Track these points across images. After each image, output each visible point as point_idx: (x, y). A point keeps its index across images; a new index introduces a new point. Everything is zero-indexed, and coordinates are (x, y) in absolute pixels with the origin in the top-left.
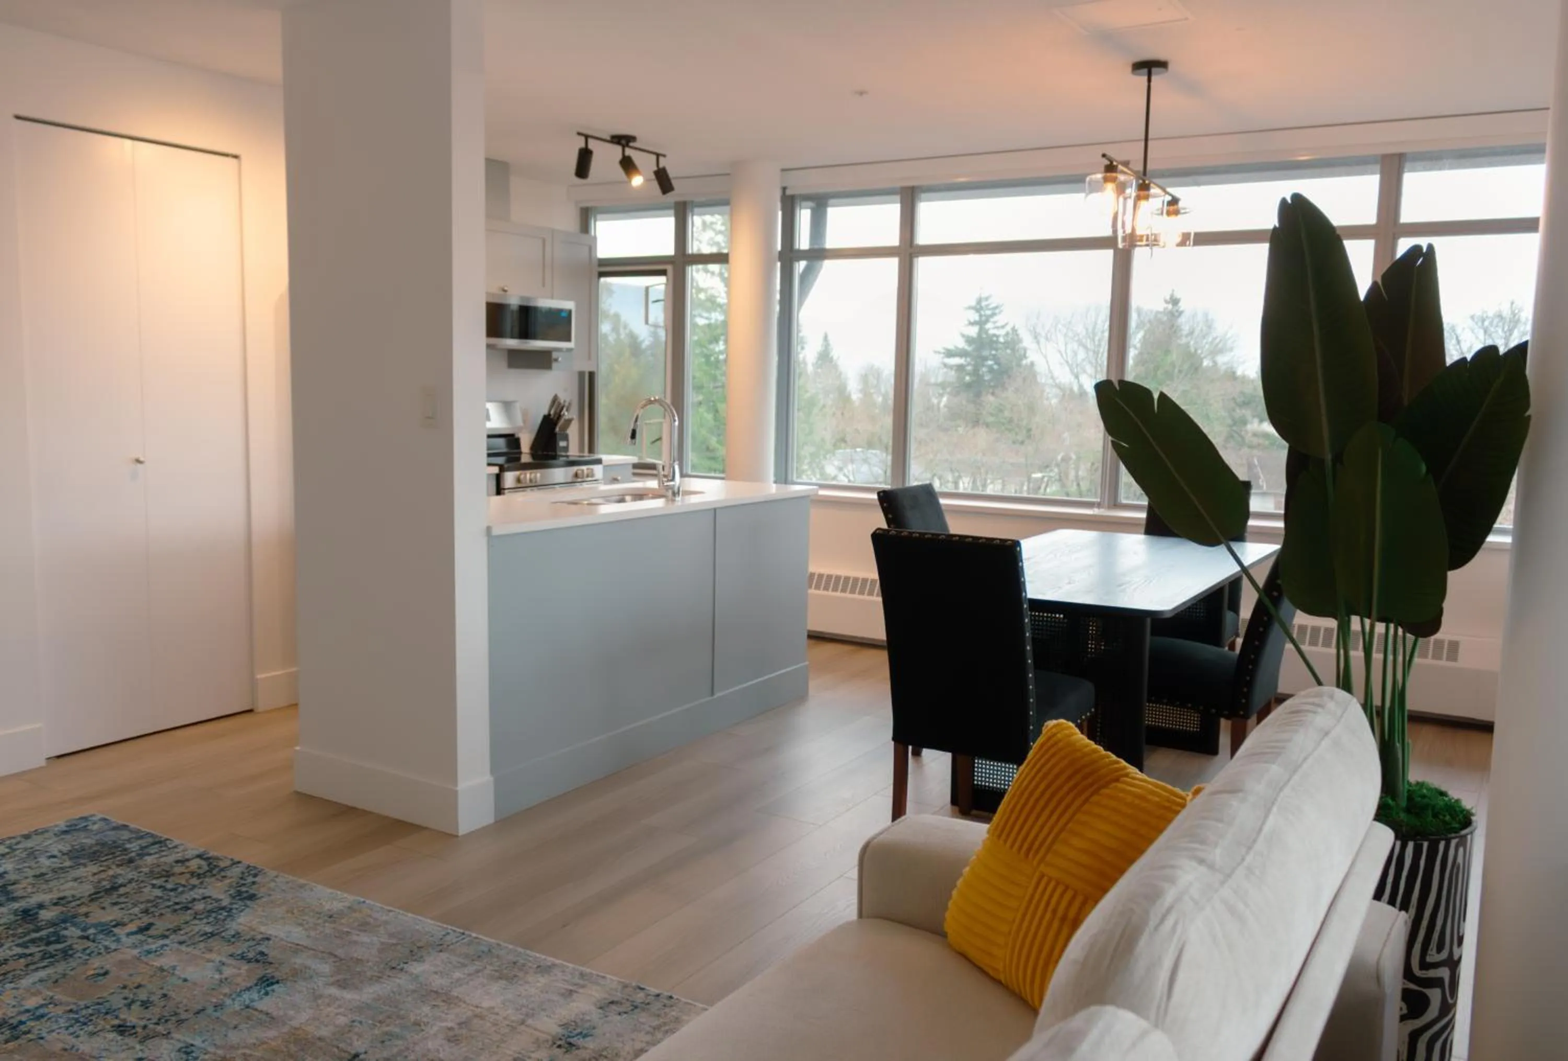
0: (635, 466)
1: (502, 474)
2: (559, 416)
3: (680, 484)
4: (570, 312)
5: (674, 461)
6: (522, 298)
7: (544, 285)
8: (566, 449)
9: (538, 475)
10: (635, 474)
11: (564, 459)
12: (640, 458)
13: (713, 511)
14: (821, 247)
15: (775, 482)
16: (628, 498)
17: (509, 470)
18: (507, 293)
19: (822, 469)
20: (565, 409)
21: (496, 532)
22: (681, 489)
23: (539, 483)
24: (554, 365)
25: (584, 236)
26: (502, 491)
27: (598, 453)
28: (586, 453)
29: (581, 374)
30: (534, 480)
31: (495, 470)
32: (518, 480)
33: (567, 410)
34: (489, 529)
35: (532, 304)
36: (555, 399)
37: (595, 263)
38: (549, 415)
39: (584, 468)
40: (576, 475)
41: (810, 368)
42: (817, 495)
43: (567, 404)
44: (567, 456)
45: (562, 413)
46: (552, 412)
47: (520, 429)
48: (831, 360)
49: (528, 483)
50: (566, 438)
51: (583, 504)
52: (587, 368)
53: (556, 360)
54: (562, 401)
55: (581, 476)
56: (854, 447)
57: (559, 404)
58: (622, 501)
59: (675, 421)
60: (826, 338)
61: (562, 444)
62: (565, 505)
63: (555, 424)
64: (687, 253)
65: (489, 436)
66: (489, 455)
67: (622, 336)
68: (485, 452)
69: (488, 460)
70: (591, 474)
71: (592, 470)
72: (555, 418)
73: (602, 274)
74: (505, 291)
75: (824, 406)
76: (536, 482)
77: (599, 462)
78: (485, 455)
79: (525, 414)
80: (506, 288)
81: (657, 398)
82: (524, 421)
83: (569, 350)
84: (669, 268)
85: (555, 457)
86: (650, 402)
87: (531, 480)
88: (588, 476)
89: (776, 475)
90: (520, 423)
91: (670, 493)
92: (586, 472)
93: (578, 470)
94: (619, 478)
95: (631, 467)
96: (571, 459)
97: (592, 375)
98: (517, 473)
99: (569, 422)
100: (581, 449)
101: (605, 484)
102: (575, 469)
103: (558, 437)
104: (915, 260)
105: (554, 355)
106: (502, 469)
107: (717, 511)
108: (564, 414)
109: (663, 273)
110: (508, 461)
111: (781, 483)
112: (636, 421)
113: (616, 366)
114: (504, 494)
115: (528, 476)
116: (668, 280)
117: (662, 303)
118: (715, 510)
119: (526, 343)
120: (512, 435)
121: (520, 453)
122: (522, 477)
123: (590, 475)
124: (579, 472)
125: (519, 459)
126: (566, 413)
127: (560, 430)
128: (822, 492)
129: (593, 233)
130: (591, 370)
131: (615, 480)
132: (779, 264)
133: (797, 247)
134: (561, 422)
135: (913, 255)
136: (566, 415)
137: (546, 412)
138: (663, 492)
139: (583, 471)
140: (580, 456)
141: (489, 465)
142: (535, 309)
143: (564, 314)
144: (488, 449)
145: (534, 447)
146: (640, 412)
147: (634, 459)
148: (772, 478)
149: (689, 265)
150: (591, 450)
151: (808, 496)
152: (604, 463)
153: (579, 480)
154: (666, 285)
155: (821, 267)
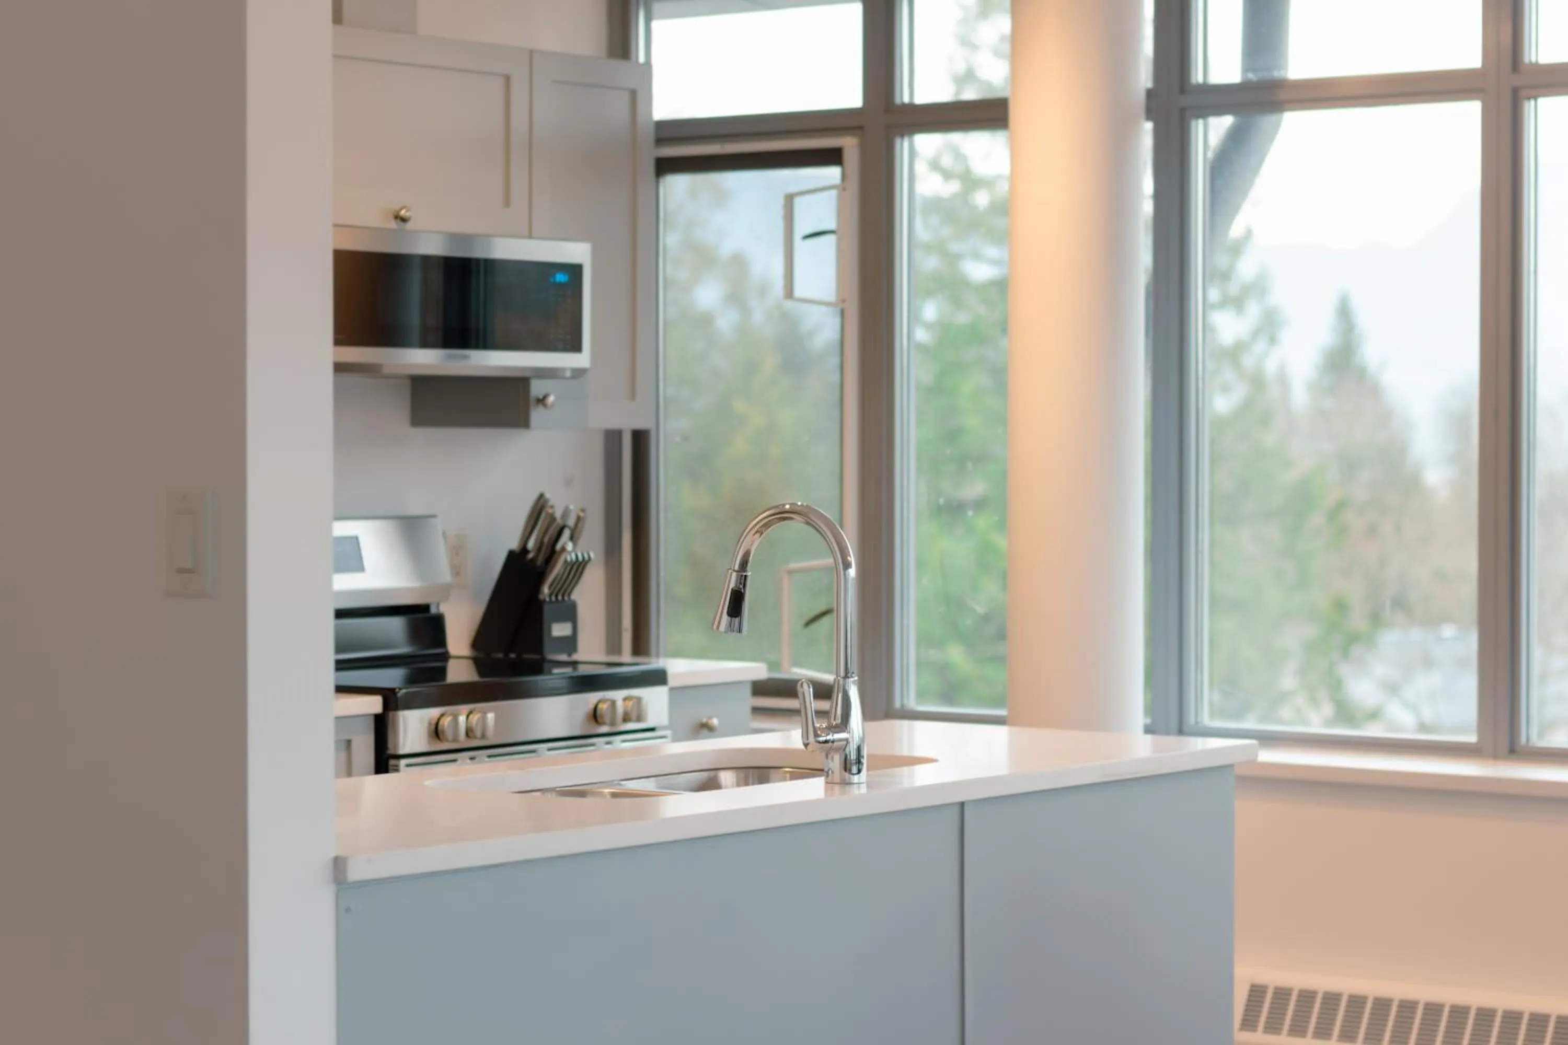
0: (760, 688)
1: (391, 714)
2: (551, 553)
3: (862, 740)
4: (575, 271)
5: (846, 677)
6: (456, 238)
7: (507, 203)
8: (570, 643)
9: (491, 716)
10: (757, 711)
11: (568, 670)
12: (773, 665)
13: (956, 812)
14: (1276, 74)
15: (1148, 730)
16: (726, 777)
17: (411, 704)
18: (409, 226)
19: (1336, 687)
20: (566, 534)
21: (356, 872)
22: (865, 752)
23: (491, 740)
24: (536, 415)
25: (618, 65)
26: (392, 762)
27: (658, 656)
28: (626, 656)
29: (612, 437)
30: (478, 733)
31: (374, 704)
32: (436, 732)
33: (572, 538)
34: (339, 864)
35: (477, 253)
36: (540, 508)
37: (650, 136)
38: (524, 550)
39: (618, 695)
40: (595, 716)
41: (1300, 397)
42: (1254, 763)
43: (571, 522)
44: (574, 664)
45: (558, 547)
46: (531, 544)
47: (445, 591)
48: (1361, 374)
49: (463, 742)
50: (570, 614)
51: (601, 794)
52: (627, 422)
53: (542, 401)
54: (558, 514)
55: (607, 719)
56: (1433, 621)
57: (552, 519)
58: (710, 784)
59: (847, 566)
60: (1344, 312)
61: (559, 630)
62: (551, 797)
63: (540, 576)
64: (898, 101)
65: (341, 614)
66: (341, 666)
67: (758, 317)
68: (329, 657)
69: (337, 679)
70: (635, 713)
71: (639, 700)
72: (540, 561)
73: (665, 166)
74: (404, 220)
75: (1341, 506)
76: (483, 736)
77: (658, 678)
78: (331, 666)
79: (457, 550)
80: (403, 213)
81: (805, 504)
82: (456, 570)
83: (578, 373)
84: (849, 144)
85: (539, 667)
86: (782, 515)
87: (469, 733)
88: (626, 718)
89: (1150, 710)
90: (446, 576)
91: (836, 762)
92: (620, 705)
93: (599, 702)
94: (715, 721)
95: (748, 690)
96: (583, 670)
97: (640, 439)
98: (433, 713)
99: (578, 568)
100: (614, 646)
101: (676, 739)
102: (592, 698)
103: (547, 609)
104: (1529, 107)
105: (537, 388)
106: (392, 701)
107: (967, 809)
108: (563, 549)
109: (832, 157)
110: (411, 680)
111: (1167, 733)
112: (744, 565)
113: (739, 406)
114: (396, 769)
115: (462, 719)
116: (844, 177)
117: (831, 240)
118: (962, 805)
119: (466, 357)
120: (425, 608)
121: (445, 657)
122: (446, 722)
123: (634, 716)
124: (603, 707)
125: (441, 673)
126: (570, 546)
127: (554, 592)
128: (1268, 756)
129: (642, 59)
130: (640, 425)
131: (704, 729)
132: (1149, 126)
133: (1198, 77)
134: (558, 569)
135: (1523, 93)
136: (570, 550)
137: (514, 544)
138: (818, 760)
139: (613, 703)
140: (610, 665)
141: (341, 689)
142: (490, 265)
143: (561, 278)
144: (339, 649)
145: (481, 641)
146: (753, 543)
147: (758, 671)
148: (1138, 717)
149: (902, 136)
150: (640, 646)
151: (1230, 767)
152: (672, 682)
153: (604, 729)
154: (842, 188)
155: (1277, 127)
